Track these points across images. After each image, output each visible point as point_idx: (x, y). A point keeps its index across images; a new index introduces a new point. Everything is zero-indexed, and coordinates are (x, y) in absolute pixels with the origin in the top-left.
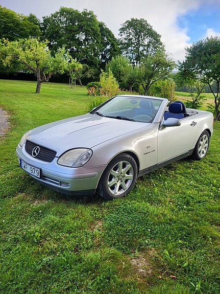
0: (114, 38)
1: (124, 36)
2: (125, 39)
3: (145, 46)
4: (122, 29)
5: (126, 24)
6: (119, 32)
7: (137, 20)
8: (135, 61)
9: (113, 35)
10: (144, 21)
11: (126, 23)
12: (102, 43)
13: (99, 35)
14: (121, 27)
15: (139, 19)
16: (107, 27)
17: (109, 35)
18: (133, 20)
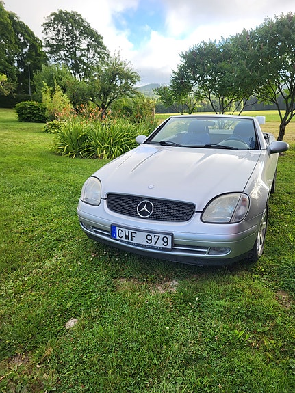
0: (35, 38)
1: (51, 34)
2: (53, 39)
3: (83, 50)
4: (46, 24)
5: (52, 18)
6: (43, 28)
7: (67, 13)
8: (71, 71)
9: (32, 33)
10: (78, 15)
11: (52, 15)
12: (16, 43)
13: (11, 31)
14: (45, 22)
15: (69, 11)
16: (20, 20)
17: (27, 32)
18: (61, 12)
